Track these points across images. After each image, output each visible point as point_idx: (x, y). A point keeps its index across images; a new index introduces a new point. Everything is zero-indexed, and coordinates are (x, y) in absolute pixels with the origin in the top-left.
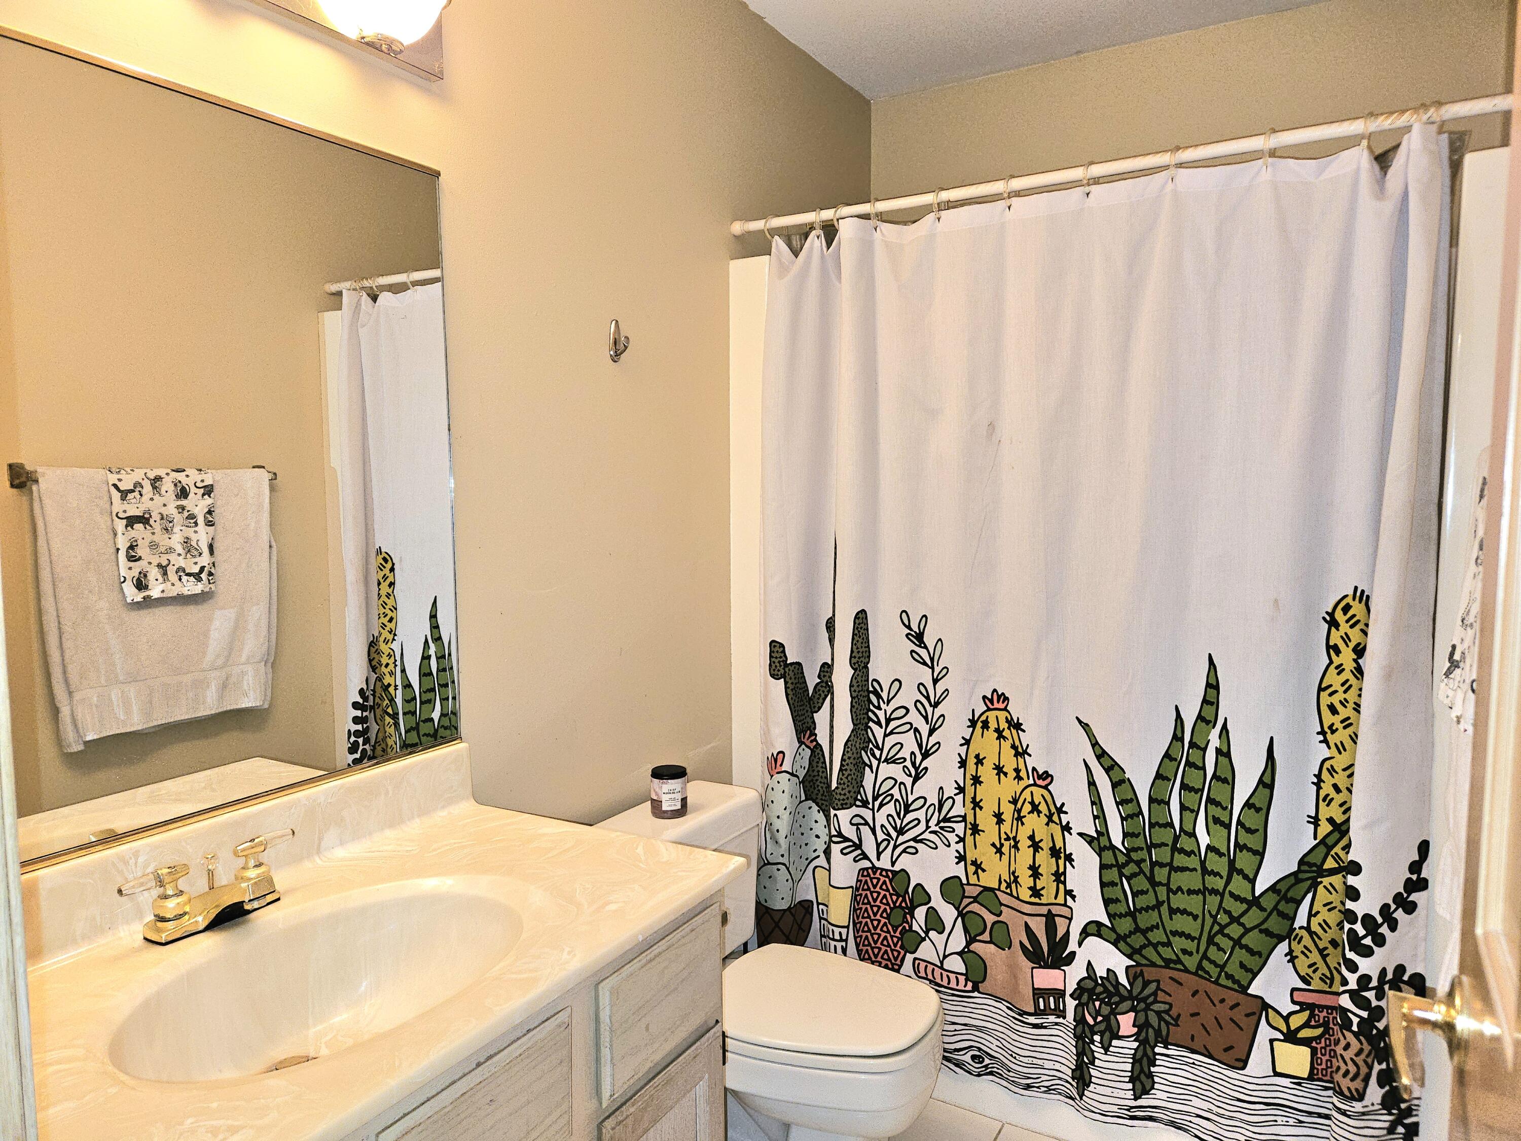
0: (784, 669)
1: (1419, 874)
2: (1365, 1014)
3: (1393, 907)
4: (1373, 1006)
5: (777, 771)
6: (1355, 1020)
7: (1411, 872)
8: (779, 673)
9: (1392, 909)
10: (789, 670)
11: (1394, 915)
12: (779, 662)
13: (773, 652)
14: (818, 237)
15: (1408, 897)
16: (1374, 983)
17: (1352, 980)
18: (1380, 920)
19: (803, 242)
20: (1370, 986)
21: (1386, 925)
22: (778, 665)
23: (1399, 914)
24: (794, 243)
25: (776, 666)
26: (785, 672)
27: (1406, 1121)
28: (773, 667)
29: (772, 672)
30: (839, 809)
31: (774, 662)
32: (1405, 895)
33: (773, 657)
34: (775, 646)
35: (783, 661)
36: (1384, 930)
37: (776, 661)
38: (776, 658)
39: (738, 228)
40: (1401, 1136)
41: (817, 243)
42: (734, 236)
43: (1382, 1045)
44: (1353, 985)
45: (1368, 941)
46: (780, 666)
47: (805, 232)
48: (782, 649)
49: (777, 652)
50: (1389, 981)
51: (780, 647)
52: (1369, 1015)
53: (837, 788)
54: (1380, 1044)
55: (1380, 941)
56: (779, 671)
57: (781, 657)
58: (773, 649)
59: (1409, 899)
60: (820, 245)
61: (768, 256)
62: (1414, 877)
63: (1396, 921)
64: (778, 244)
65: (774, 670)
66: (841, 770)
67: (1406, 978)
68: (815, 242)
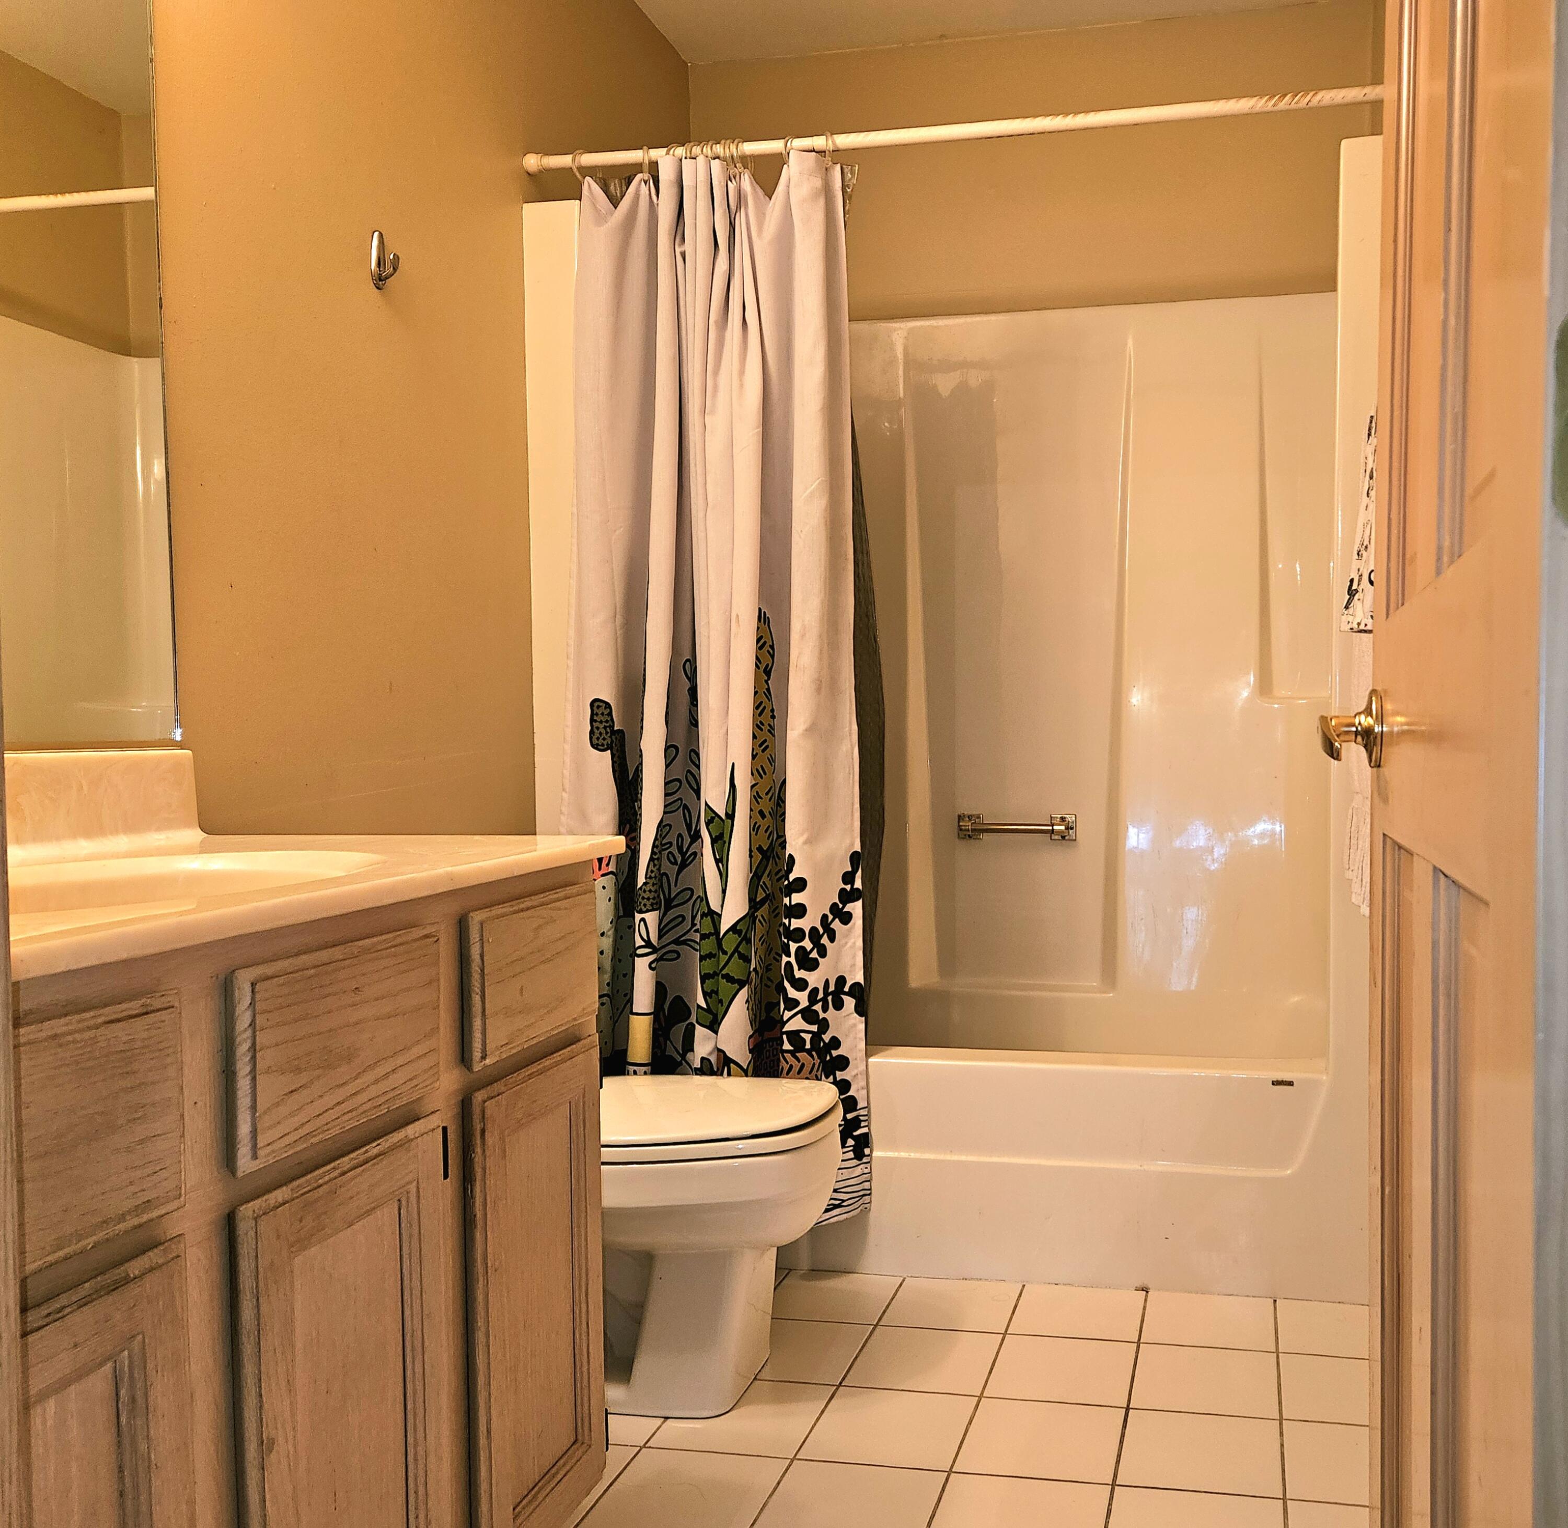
0: (610, 737)
1: (853, 884)
2: (814, 1028)
3: (831, 917)
4: (821, 1017)
5: (602, 872)
6: (807, 1037)
7: (845, 883)
8: (605, 743)
9: (830, 920)
10: (616, 738)
11: (832, 926)
12: (605, 728)
13: (597, 714)
14: (646, 183)
15: (843, 907)
16: (821, 995)
17: (803, 998)
18: (821, 931)
19: (624, 188)
20: (818, 998)
21: (825, 935)
22: (603, 731)
23: (836, 925)
24: (612, 187)
25: (601, 734)
26: (612, 742)
27: (855, 1134)
28: (597, 734)
29: (595, 742)
30: (648, 911)
31: (598, 728)
32: (841, 906)
33: (596, 721)
34: (598, 707)
35: (610, 727)
36: (825, 940)
37: (601, 726)
38: (601, 722)
39: (532, 162)
40: (851, 1148)
41: (644, 189)
42: (529, 174)
43: (828, 1058)
44: (804, 1003)
45: (814, 955)
46: (607, 733)
47: (627, 174)
48: (608, 710)
49: (602, 714)
50: (832, 993)
51: (606, 708)
52: (818, 1028)
53: (645, 884)
54: (826, 1057)
55: (823, 952)
56: (604, 739)
57: (607, 721)
58: (596, 710)
59: (845, 910)
60: (647, 192)
61: (578, 201)
62: (848, 887)
63: (834, 931)
64: (590, 187)
65: (598, 739)
66: (651, 859)
67: (846, 989)
68: (639, 186)
